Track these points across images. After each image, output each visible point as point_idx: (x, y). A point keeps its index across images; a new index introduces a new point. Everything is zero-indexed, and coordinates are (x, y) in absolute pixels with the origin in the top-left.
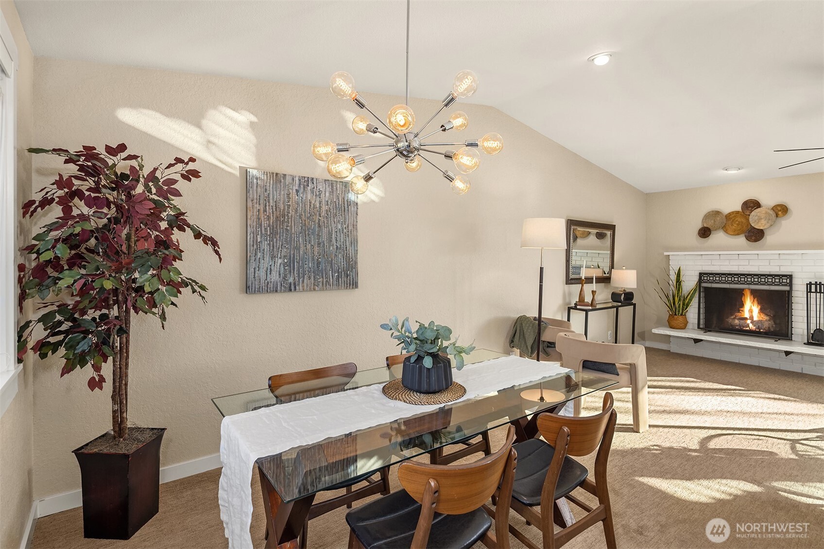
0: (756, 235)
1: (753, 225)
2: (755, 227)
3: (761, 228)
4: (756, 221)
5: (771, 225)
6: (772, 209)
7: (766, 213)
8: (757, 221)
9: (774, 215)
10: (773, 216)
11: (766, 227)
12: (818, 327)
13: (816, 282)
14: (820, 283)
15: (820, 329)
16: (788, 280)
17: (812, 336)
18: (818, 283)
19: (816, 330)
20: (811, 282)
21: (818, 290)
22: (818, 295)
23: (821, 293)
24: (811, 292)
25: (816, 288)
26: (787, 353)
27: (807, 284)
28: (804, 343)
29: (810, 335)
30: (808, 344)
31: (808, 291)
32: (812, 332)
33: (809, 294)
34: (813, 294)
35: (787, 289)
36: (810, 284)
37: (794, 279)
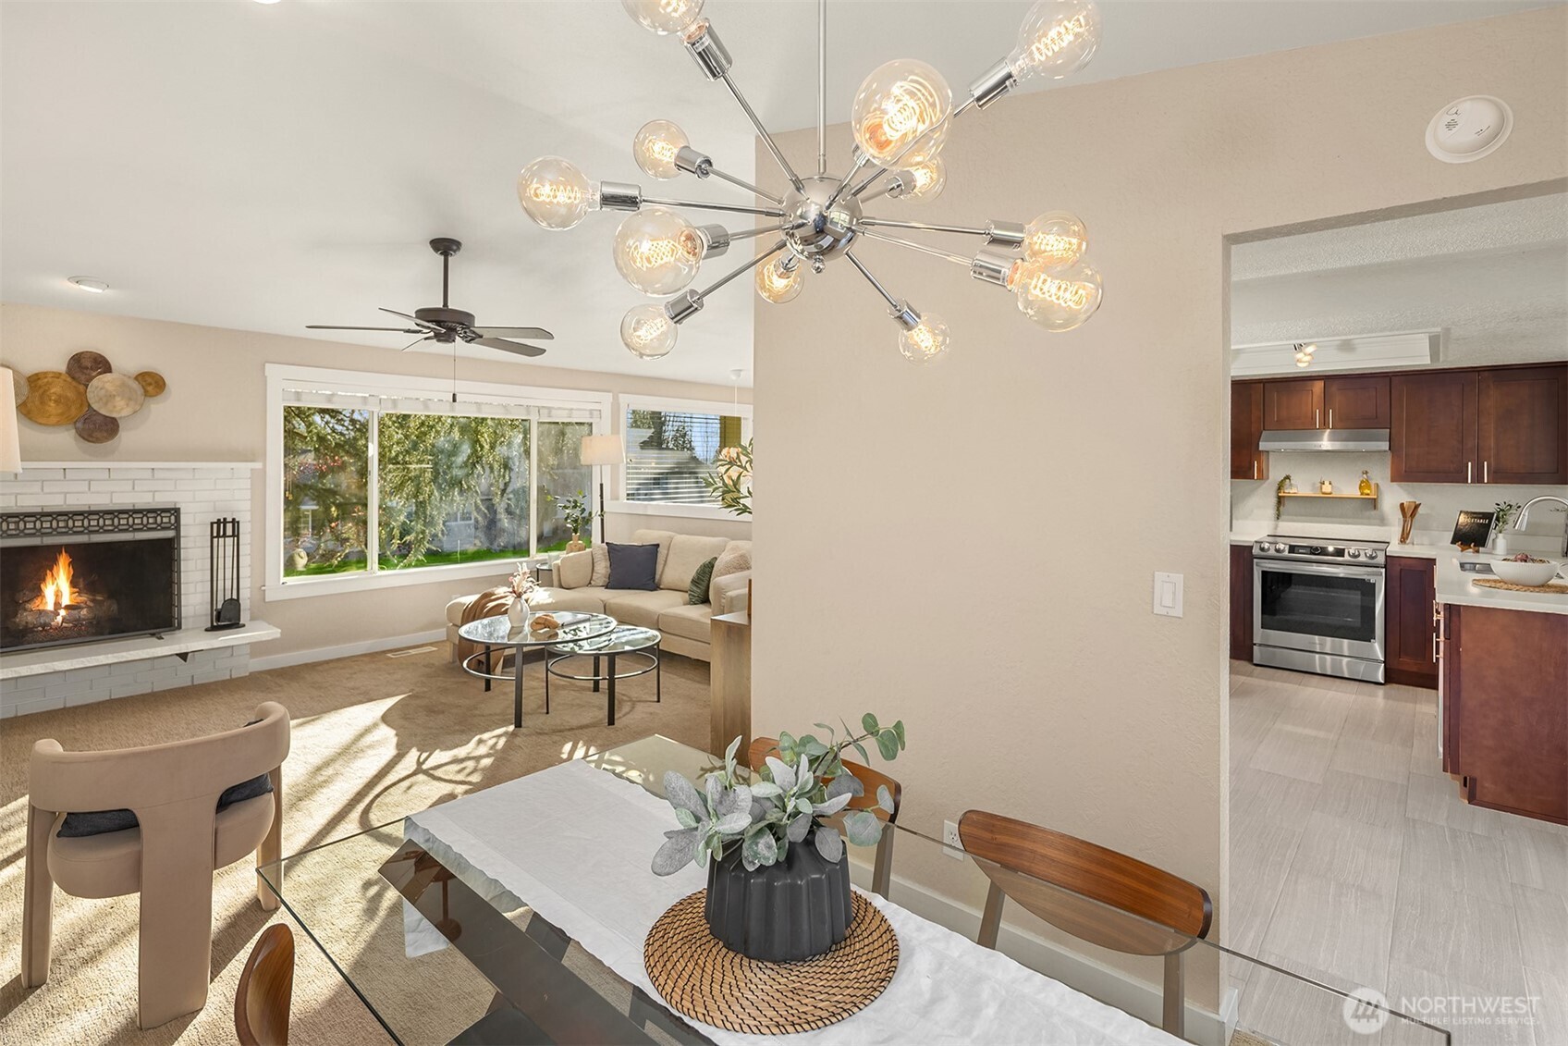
0: (98, 429)
1: (95, 406)
2: (101, 412)
3: (114, 415)
4: (101, 399)
5: (135, 412)
6: (136, 378)
7: (123, 385)
8: (104, 400)
9: (140, 391)
10: (139, 393)
11: (124, 413)
12: (228, 597)
13: (225, 519)
14: (234, 519)
15: (232, 599)
16: (173, 517)
17: (219, 613)
18: (229, 519)
19: (225, 601)
20: (219, 520)
21: (229, 532)
22: (229, 541)
23: (233, 536)
24: (218, 536)
25: (225, 528)
26: (184, 656)
27: (212, 524)
28: (206, 630)
29: (215, 613)
30: (213, 628)
31: (215, 534)
32: (219, 607)
33: (215, 540)
34: (221, 540)
35: (170, 534)
36: (218, 522)
37: (182, 516)
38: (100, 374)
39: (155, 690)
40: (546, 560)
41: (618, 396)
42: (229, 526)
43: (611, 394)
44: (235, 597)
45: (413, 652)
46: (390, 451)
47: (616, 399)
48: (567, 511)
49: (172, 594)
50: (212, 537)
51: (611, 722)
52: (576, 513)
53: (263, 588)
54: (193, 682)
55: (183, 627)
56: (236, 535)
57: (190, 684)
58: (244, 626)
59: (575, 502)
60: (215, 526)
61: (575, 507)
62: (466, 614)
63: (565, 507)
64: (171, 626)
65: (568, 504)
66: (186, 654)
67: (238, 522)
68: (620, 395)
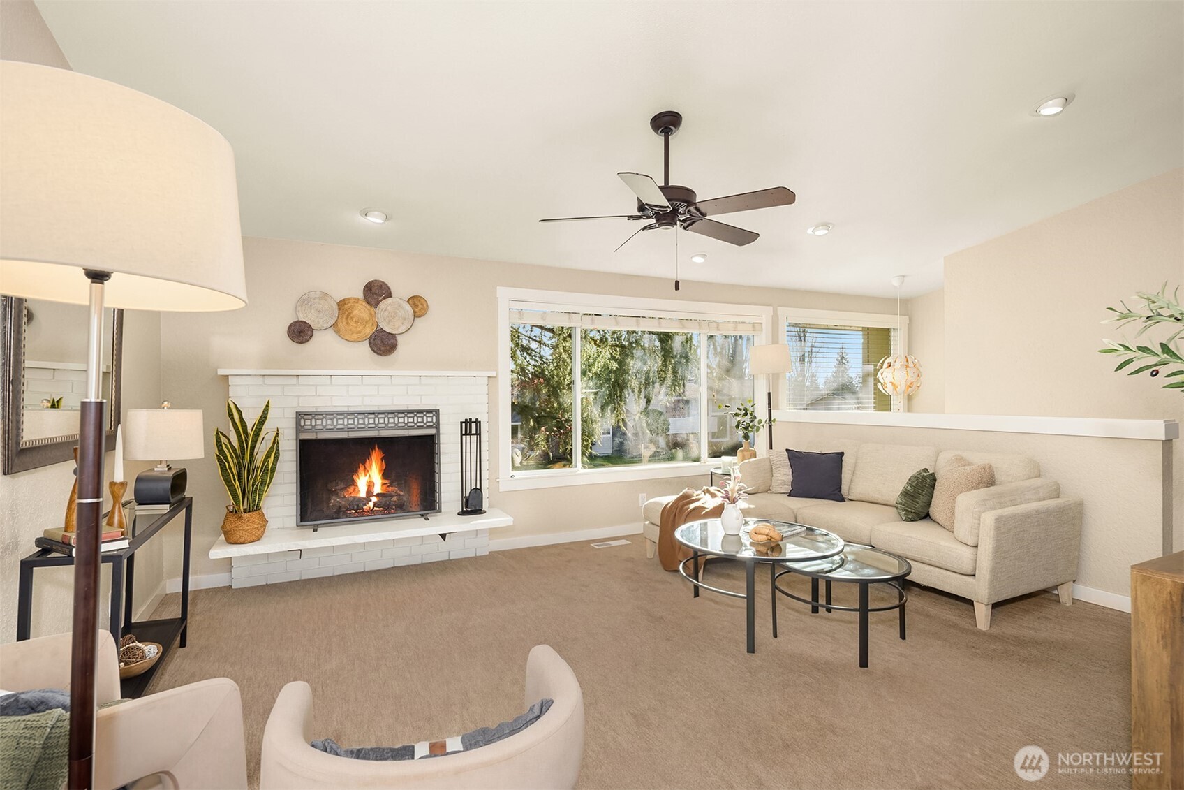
0: (384, 344)
1: (382, 325)
2: (385, 330)
3: (394, 332)
4: (385, 319)
5: (408, 330)
6: (408, 301)
7: (400, 307)
8: (388, 320)
9: (411, 312)
10: (410, 314)
11: (400, 331)
12: (473, 487)
13: (470, 419)
14: (477, 419)
15: (476, 489)
16: (434, 418)
17: (467, 500)
18: (474, 420)
19: (471, 490)
20: (466, 420)
21: (474, 431)
22: (474, 438)
23: (476, 434)
24: (466, 434)
25: (470, 428)
26: (443, 536)
27: (462, 423)
28: (459, 514)
29: (464, 499)
30: (463, 513)
31: (464, 433)
32: (468, 495)
33: (464, 437)
34: (468, 437)
35: (433, 431)
36: (466, 422)
37: (440, 416)
38: (384, 298)
39: (424, 562)
40: (720, 464)
41: (777, 309)
42: (474, 425)
43: (771, 307)
44: (478, 487)
45: (613, 543)
46: (564, 379)
47: (775, 312)
48: (738, 419)
49: (434, 481)
50: (462, 435)
51: (864, 662)
52: (747, 419)
53: (498, 480)
54: (449, 557)
55: (442, 511)
56: (478, 433)
57: (447, 559)
58: (485, 512)
59: (746, 410)
60: (464, 424)
61: (745, 414)
62: (665, 515)
63: (737, 415)
64: (434, 509)
65: (739, 412)
66: (445, 534)
67: (480, 422)
68: (779, 308)
